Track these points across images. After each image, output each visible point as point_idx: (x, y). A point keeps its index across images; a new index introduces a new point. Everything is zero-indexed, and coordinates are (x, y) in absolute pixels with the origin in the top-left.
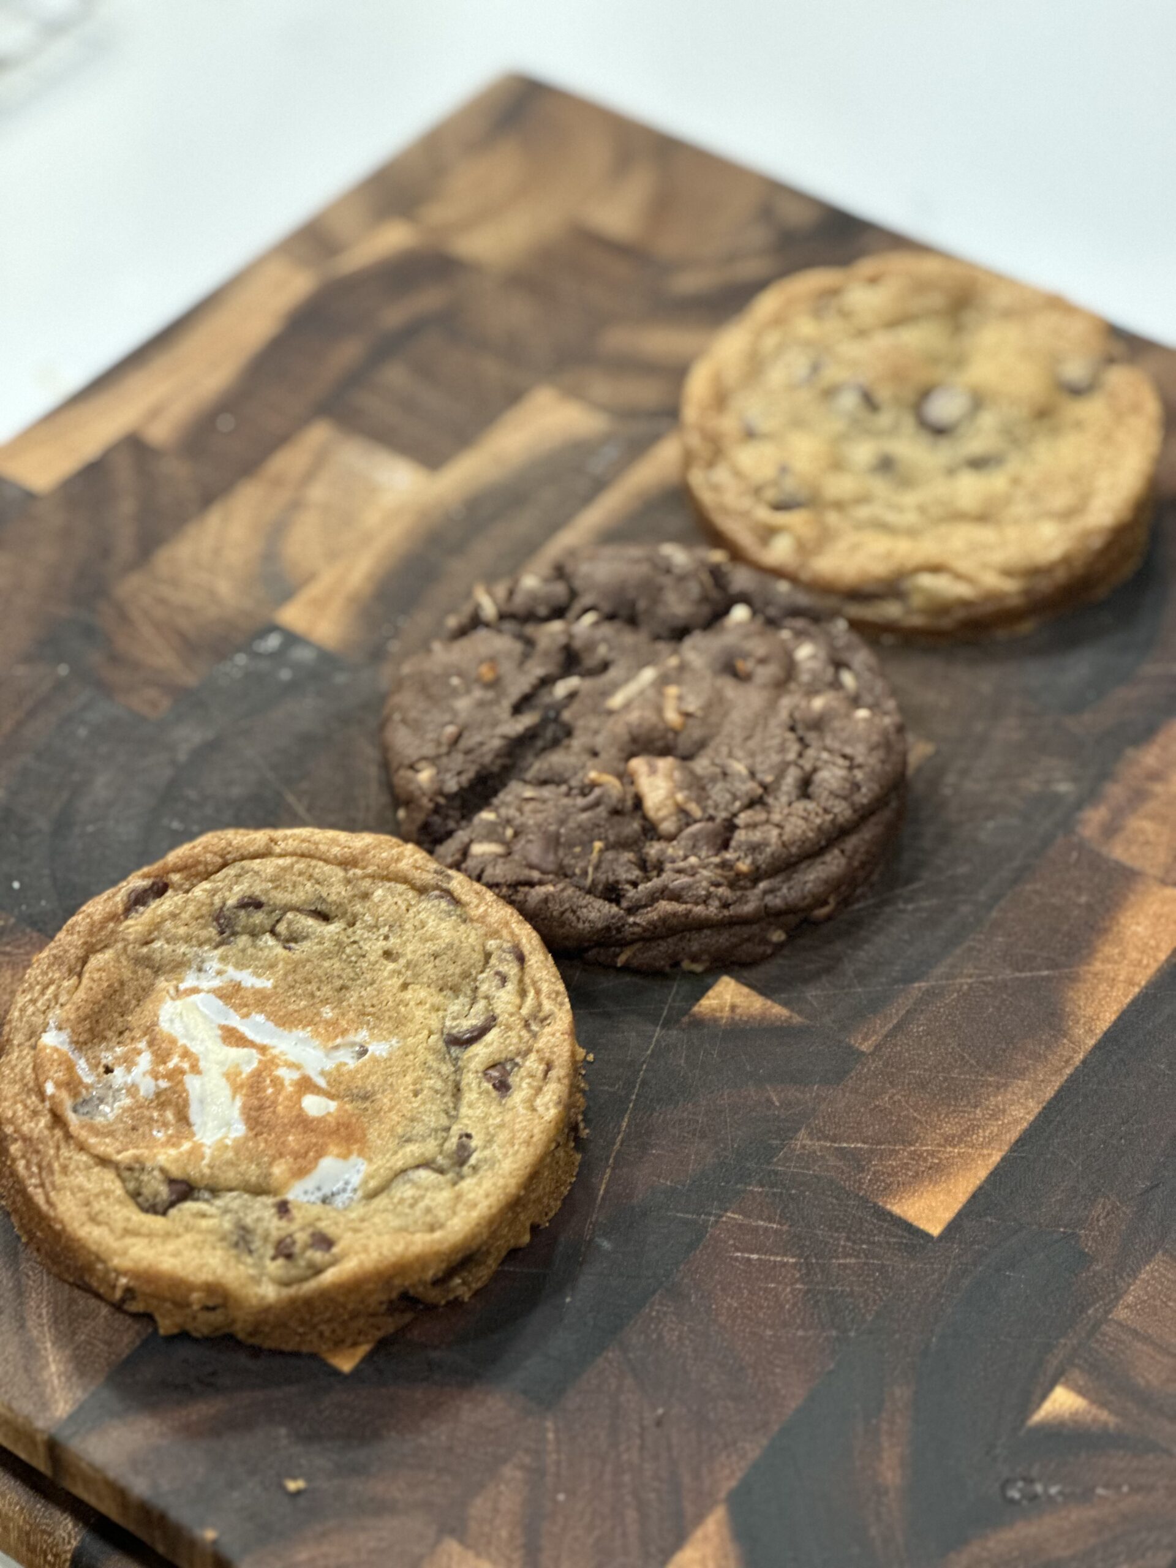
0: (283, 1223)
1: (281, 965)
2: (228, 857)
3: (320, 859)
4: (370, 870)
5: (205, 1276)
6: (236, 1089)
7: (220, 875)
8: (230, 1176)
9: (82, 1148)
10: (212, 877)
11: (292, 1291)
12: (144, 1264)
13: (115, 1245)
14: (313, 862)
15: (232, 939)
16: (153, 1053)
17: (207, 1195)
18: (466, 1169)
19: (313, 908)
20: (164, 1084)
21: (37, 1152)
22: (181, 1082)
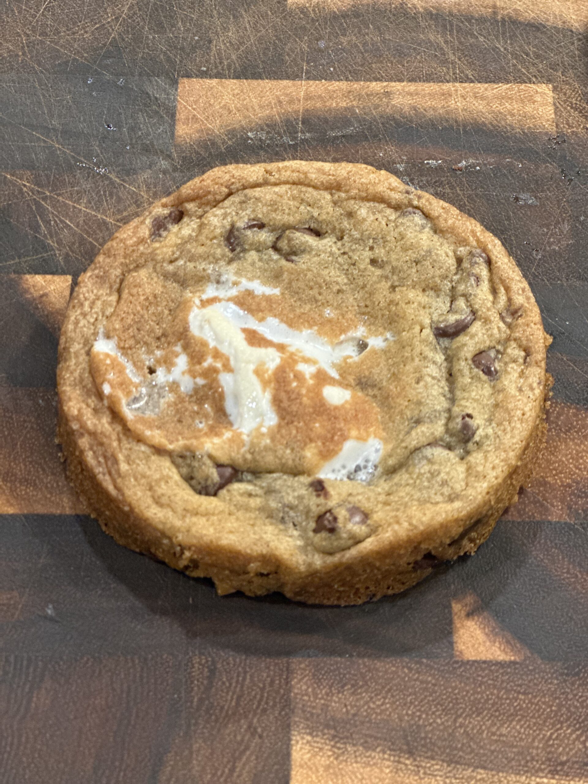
0: (321, 500)
1: (285, 275)
2: (232, 187)
3: (309, 185)
4: (354, 192)
5: (260, 549)
6: (265, 383)
7: (227, 203)
8: (270, 459)
9: (140, 440)
10: (221, 204)
11: (336, 559)
12: (206, 539)
14: (304, 189)
15: (242, 255)
16: (188, 354)
17: (249, 477)
18: (470, 445)
19: (307, 226)
20: (201, 381)
21: (101, 444)
22: (215, 380)
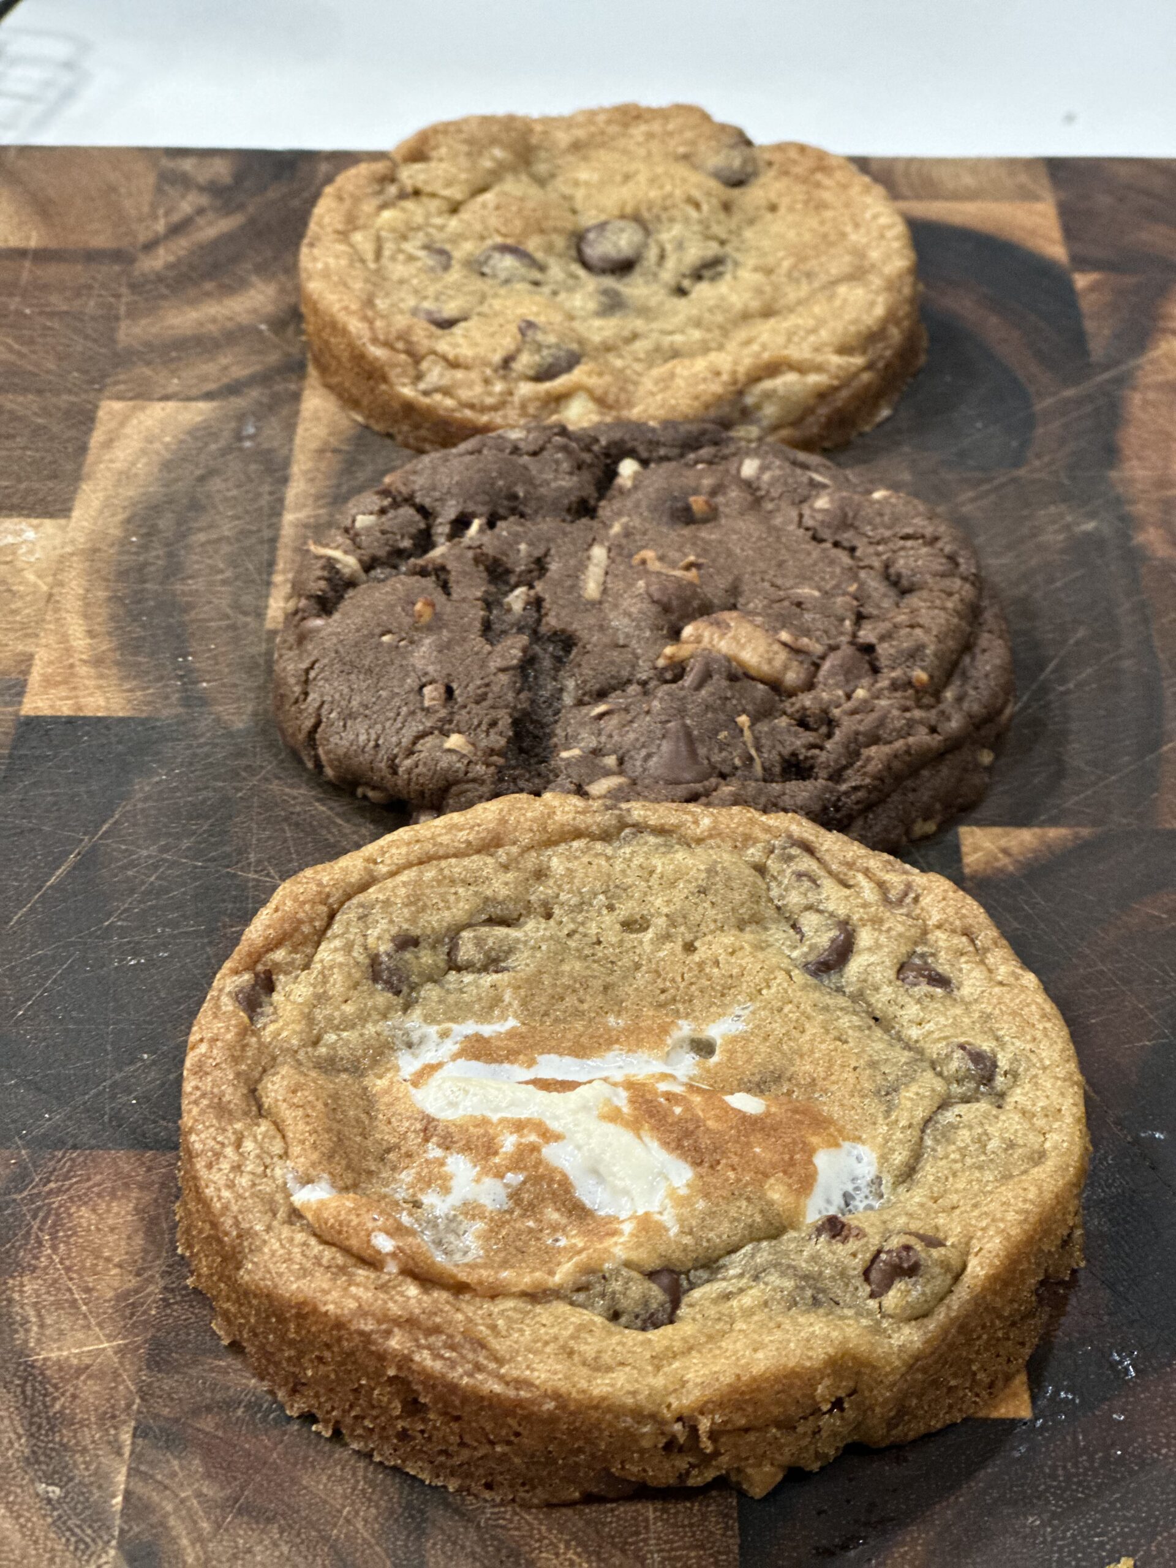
1: (508, 996)
2: (331, 900)
3: (446, 857)
4: (526, 839)
5: (819, 1354)
6: (634, 1126)
7: (336, 928)
8: (721, 1232)
10: (329, 933)
11: (941, 1315)
13: (659, 1382)
14: (443, 863)
15: (414, 995)
16: (462, 1151)
17: (704, 1274)
19: (484, 917)
20: (514, 1178)
22: (539, 1162)
